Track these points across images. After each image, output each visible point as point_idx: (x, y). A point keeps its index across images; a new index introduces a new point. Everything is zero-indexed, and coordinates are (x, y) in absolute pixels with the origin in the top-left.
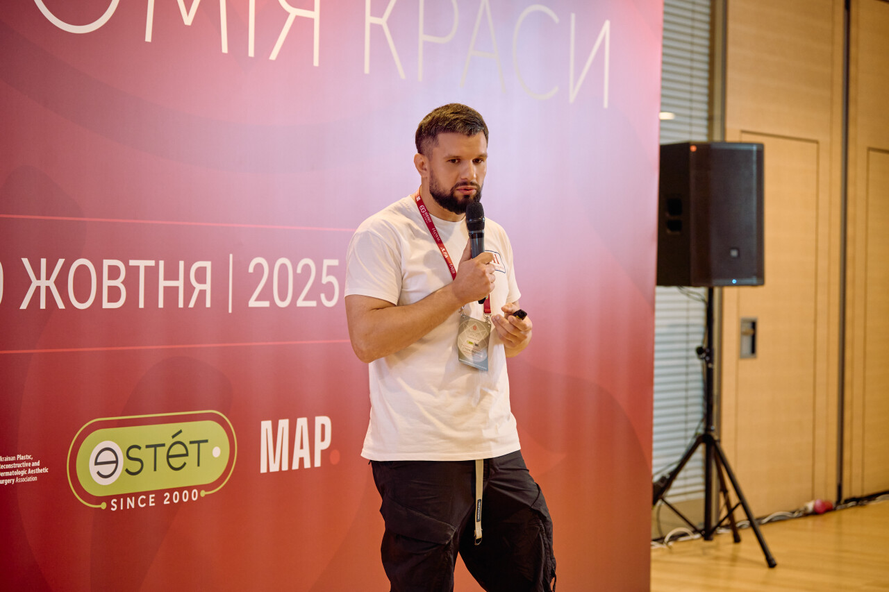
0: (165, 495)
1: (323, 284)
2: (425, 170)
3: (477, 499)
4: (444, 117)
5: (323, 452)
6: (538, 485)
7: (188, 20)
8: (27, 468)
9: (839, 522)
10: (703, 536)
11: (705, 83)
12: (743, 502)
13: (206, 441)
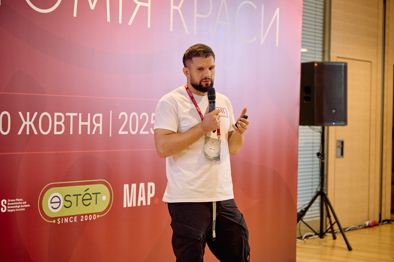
0: (81, 217)
1: (151, 124)
2: (188, 74)
3: (214, 220)
4: (195, 50)
5: (151, 198)
6: (242, 214)
7: (92, 7)
8: (20, 205)
9: (380, 231)
10: (319, 236)
11: (321, 36)
12: (337, 221)
13: (100, 193)
